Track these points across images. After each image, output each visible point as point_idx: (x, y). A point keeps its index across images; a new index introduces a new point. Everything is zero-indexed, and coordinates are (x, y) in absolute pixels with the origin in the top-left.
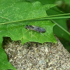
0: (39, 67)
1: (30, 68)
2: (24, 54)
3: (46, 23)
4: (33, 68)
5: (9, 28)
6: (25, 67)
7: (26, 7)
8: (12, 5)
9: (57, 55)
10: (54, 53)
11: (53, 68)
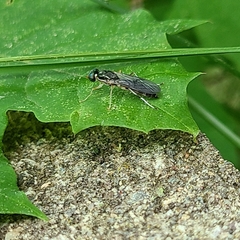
0: (127, 212)
1: (96, 214)
2: (76, 175)
3: (163, 69)
4: (104, 215)
5: (31, 89)
6: (77, 212)
7: (98, 26)
8: (49, 21)
9: (197, 176)
10: (185, 172)
11: (177, 213)
